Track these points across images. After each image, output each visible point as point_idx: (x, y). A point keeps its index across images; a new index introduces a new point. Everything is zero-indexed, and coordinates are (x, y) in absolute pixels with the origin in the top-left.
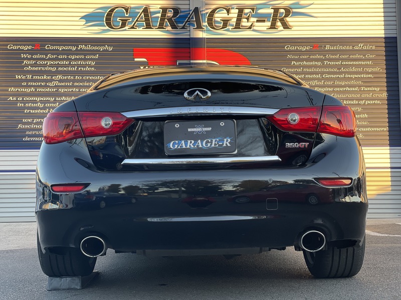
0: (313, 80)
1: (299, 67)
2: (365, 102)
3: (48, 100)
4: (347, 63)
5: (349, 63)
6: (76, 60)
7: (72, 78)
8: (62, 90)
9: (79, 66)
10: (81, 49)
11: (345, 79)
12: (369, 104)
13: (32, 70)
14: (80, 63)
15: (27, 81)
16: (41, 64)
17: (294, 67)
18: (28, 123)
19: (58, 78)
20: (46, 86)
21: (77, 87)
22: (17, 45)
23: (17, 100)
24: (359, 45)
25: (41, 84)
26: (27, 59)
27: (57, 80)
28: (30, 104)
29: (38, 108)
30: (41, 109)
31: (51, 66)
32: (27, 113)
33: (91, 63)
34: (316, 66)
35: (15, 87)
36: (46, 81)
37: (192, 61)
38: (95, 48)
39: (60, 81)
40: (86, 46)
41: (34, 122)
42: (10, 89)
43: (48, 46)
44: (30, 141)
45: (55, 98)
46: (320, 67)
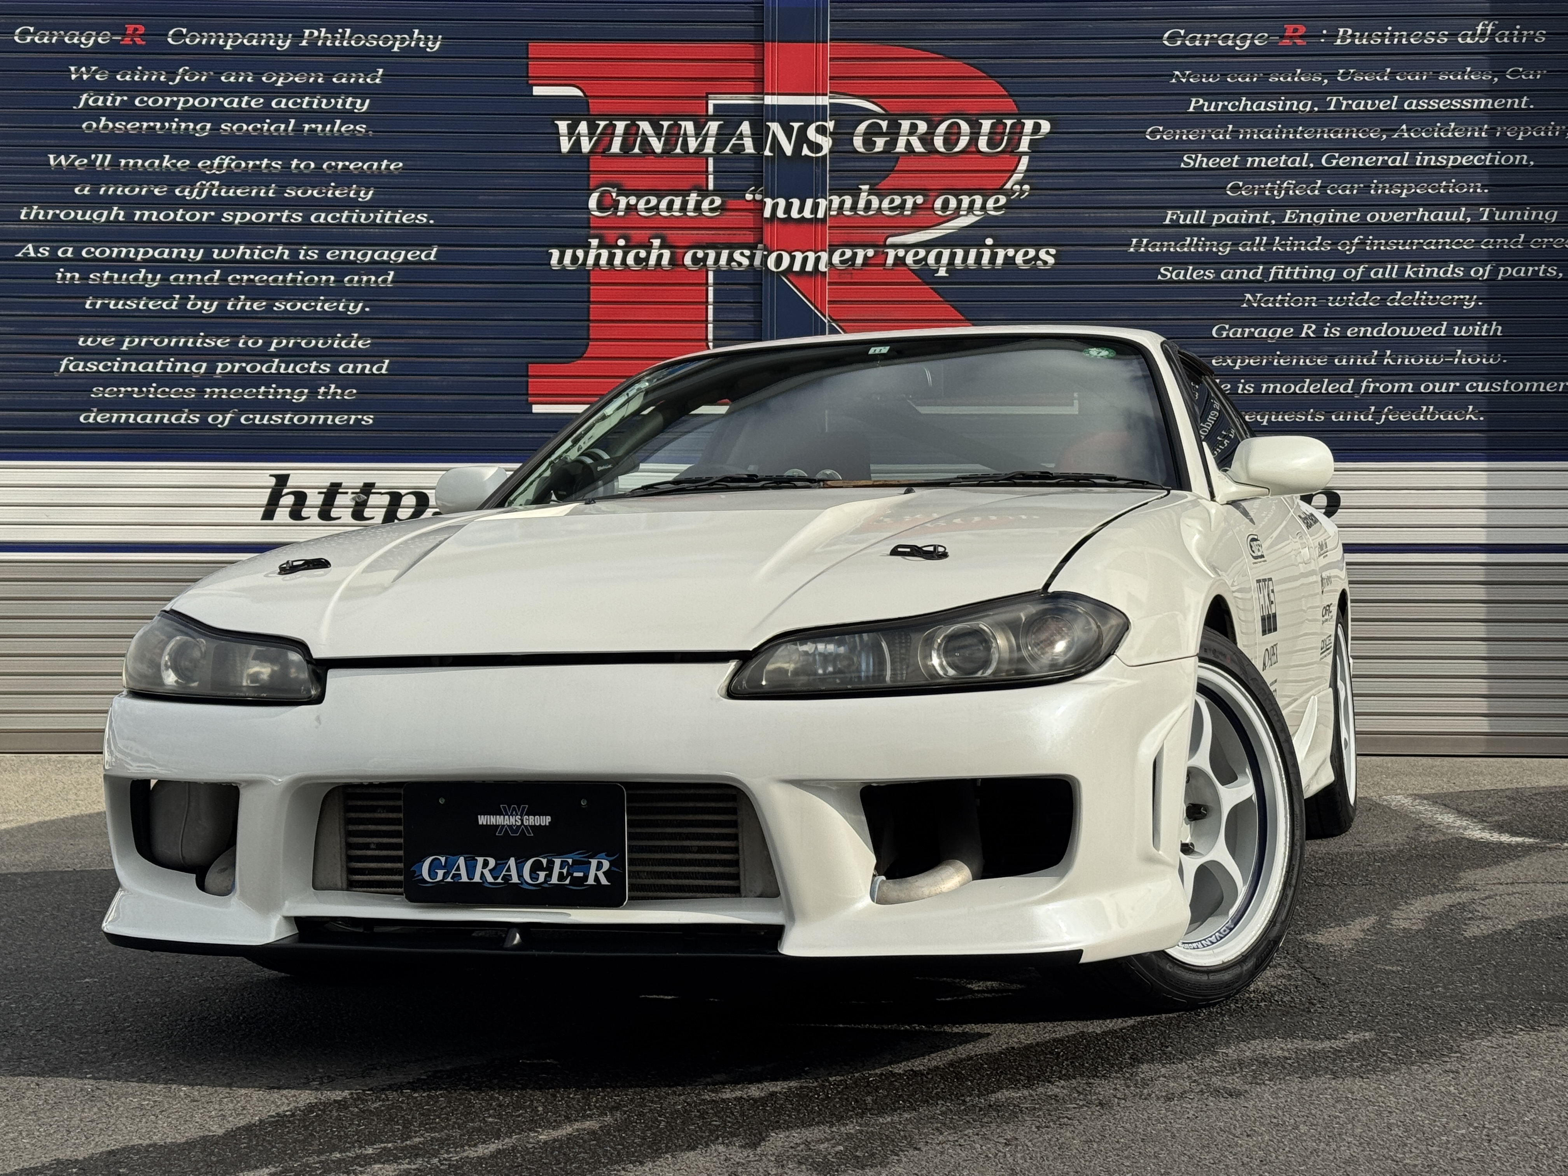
0: (1278, 177)
1: (1220, 119)
2: (1495, 272)
3: (179, 260)
4: (1424, 104)
5: (1434, 104)
6: (290, 91)
7: (277, 165)
8: (237, 218)
9: (303, 116)
10: (313, 42)
11: (1411, 172)
12: (1511, 278)
13: (112, 134)
14: (310, 103)
15: (93, 176)
16: (148, 108)
17: (1201, 119)
18: (99, 354)
19: (220, 166)
20: (172, 203)
21: (294, 205)
22: (51, 28)
23: (53, 257)
24: (1480, 28)
25: (150, 192)
26: (93, 87)
27: (214, 177)
28: (106, 274)
29: (137, 292)
30: (152, 294)
31: (191, 114)
32: (93, 313)
33: (353, 104)
34: (1291, 119)
35: (45, 204)
36: (171, 178)
37: (769, 100)
38: (373, 42)
39: (230, 179)
40: (332, 31)
41: (124, 348)
42: (24, 212)
43: (178, 36)
44: (109, 426)
45: (209, 253)
46: (1308, 120)
